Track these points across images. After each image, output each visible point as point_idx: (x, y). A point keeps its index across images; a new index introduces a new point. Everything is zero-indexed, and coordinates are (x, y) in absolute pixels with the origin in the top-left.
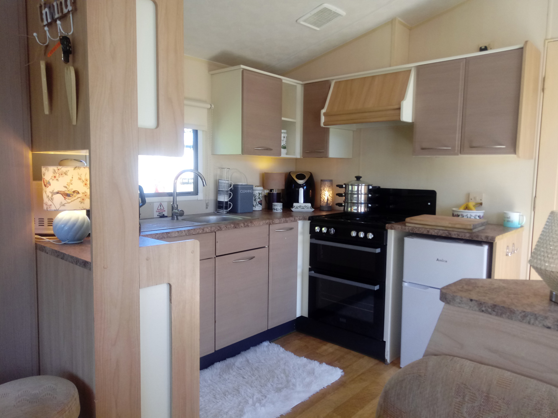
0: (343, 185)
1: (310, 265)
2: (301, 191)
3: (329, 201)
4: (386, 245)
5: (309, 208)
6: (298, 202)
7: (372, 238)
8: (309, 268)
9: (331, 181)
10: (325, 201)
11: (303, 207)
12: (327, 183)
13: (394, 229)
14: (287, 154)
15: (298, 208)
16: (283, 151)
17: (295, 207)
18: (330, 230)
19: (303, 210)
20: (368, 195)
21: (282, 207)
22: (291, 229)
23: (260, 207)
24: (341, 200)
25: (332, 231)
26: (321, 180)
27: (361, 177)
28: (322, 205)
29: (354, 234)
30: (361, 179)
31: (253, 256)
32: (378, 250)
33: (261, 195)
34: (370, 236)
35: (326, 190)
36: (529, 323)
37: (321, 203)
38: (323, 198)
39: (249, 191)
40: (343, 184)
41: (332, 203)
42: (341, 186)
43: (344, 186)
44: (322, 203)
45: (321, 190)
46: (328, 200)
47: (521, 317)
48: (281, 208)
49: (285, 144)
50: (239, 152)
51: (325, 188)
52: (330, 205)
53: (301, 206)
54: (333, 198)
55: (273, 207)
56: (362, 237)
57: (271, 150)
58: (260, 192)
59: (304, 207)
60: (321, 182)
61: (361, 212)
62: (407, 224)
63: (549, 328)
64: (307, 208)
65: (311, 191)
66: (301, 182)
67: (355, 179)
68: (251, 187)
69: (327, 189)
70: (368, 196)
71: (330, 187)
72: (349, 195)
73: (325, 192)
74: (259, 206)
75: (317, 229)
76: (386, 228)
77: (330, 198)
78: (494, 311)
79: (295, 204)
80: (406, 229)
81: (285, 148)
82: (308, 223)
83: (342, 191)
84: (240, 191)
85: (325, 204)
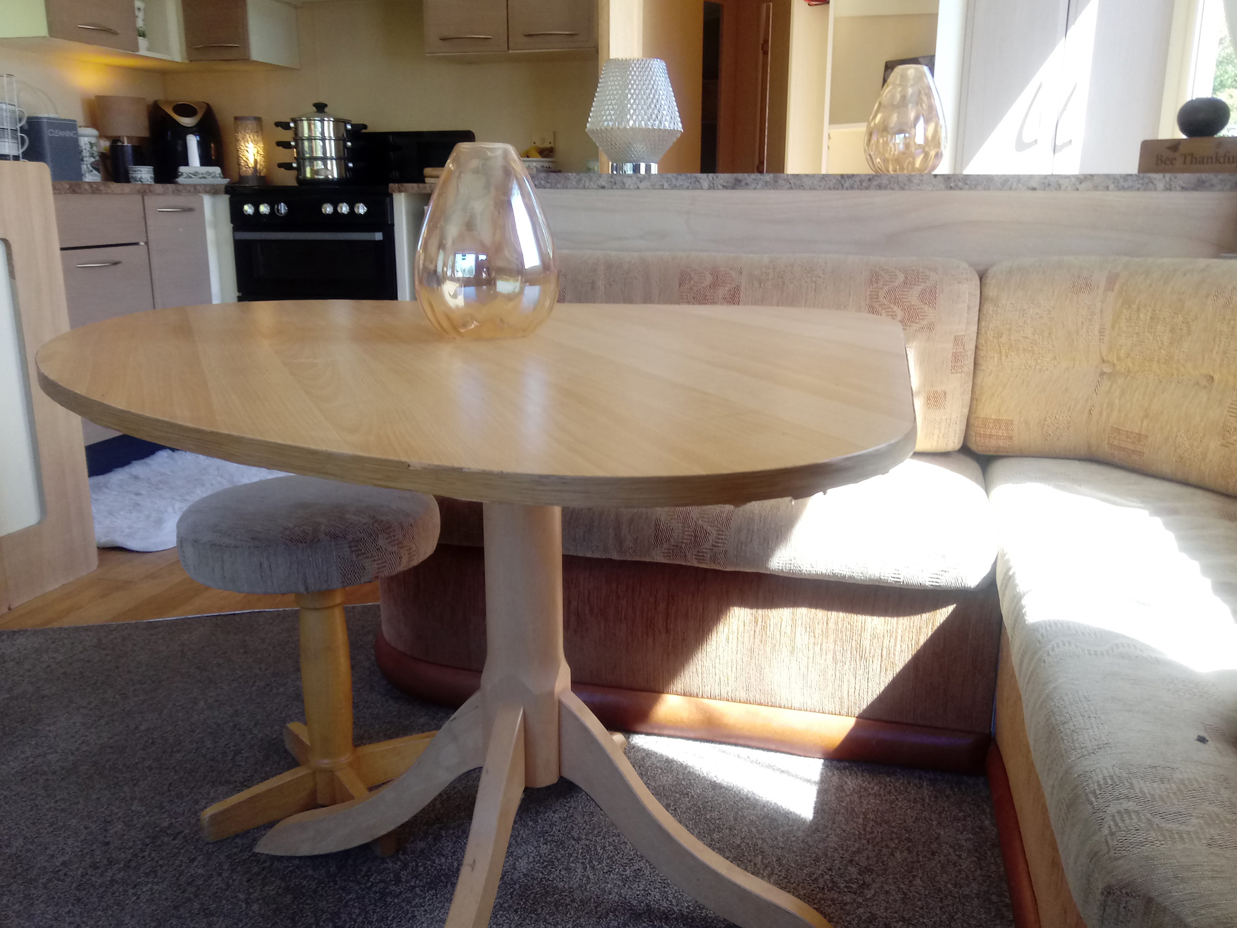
0: (289, 123)
1: (239, 291)
2: (193, 142)
3: (258, 166)
4: (393, 225)
5: (217, 177)
6: (186, 164)
7: (366, 213)
8: (238, 297)
9: (258, 120)
10: (250, 166)
11: (202, 174)
12: (251, 124)
13: (405, 191)
14: (149, 49)
15: (191, 177)
16: (142, 42)
17: (185, 175)
18: (276, 206)
19: (203, 181)
20: (345, 142)
21: (152, 175)
22: (191, 210)
23: (97, 176)
24: (289, 156)
25: (283, 208)
26: (236, 118)
27: (325, 106)
28: (243, 175)
29: (328, 209)
30: (326, 110)
31: (118, 260)
32: (379, 236)
33: (95, 148)
34: (361, 209)
35: (249, 139)
36: (584, 188)
37: (240, 169)
38: (245, 159)
39: (68, 134)
40: (288, 120)
41: (265, 170)
42: (285, 126)
43: (292, 125)
44: (244, 169)
45: (237, 141)
46: (256, 161)
47: (576, 182)
48: (151, 177)
49: (144, 27)
50: (42, 30)
51: (248, 136)
52: (262, 174)
53: (199, 174)
54: (268, 155)
55: (130, 175)
56: (346, 213)
57: (115, 33)
58: (93, 140)
59: (205, 176)
60: (235, 123)
61: (333, 178)
62: (427, 180)
63: (603, 187)
64: (213, 177)
65: (212, 145)
66: (186, 121)
67: (315, 109)
68: (71, 125)
69: (252, 137)
70: (345, 145)
71: (257, 132)
72: (306, 143)
73: (246, 143)
74: (95, 175)
75: (248, 209)
76: (390, 190)
77: (259, 158)
78: (548, 182)
79: (182, 169)
80: (426, 188)
81: (143, 35)
82: (224, 201)
83: (287, 136)
84: (48, 133)
85: (250, 172)
